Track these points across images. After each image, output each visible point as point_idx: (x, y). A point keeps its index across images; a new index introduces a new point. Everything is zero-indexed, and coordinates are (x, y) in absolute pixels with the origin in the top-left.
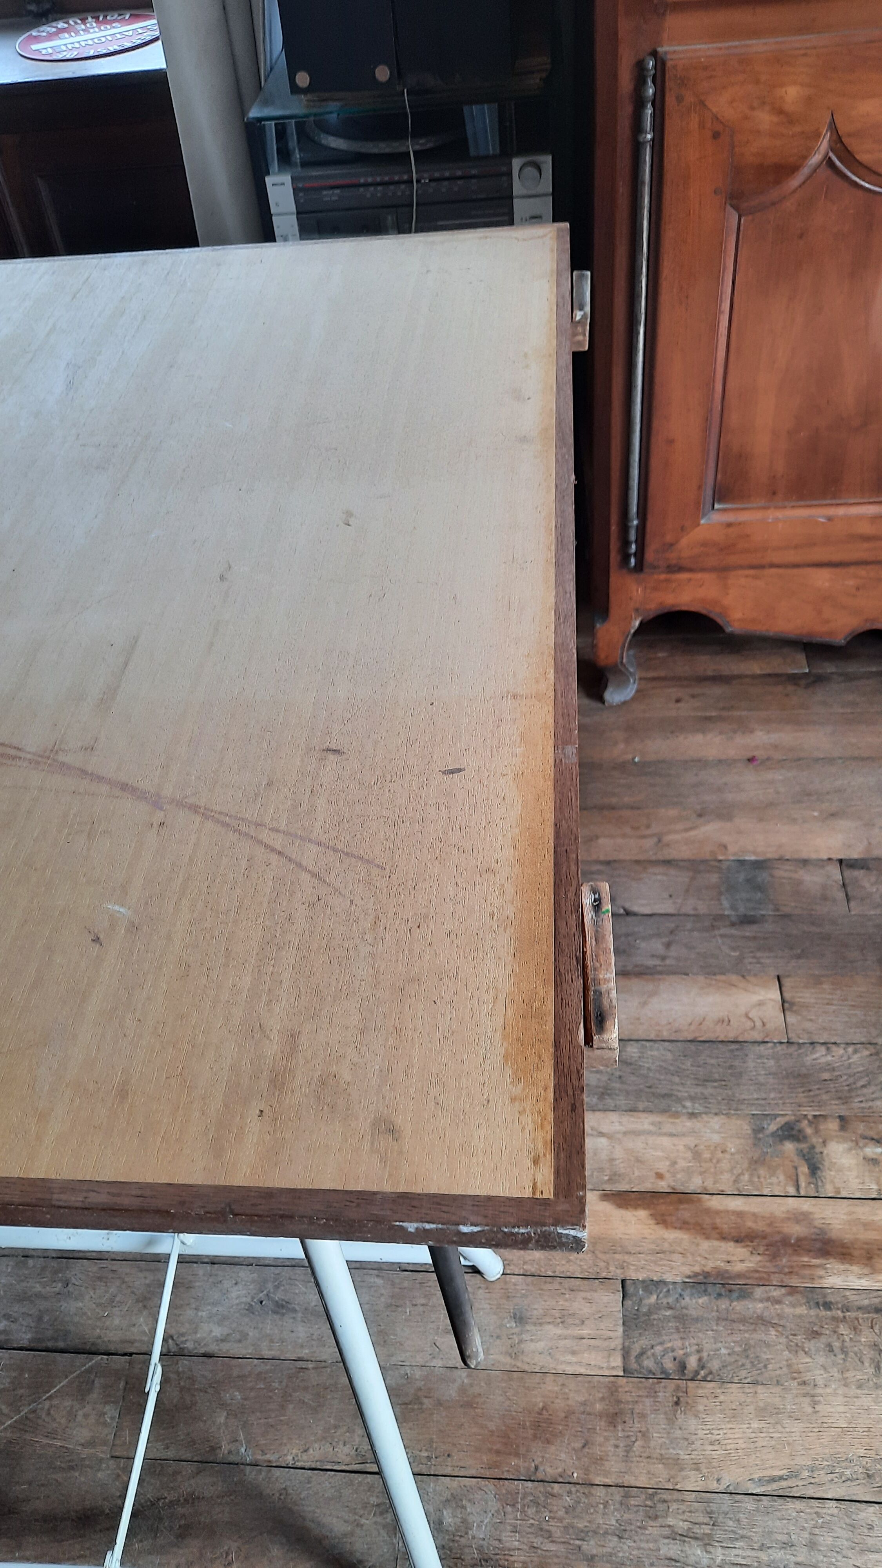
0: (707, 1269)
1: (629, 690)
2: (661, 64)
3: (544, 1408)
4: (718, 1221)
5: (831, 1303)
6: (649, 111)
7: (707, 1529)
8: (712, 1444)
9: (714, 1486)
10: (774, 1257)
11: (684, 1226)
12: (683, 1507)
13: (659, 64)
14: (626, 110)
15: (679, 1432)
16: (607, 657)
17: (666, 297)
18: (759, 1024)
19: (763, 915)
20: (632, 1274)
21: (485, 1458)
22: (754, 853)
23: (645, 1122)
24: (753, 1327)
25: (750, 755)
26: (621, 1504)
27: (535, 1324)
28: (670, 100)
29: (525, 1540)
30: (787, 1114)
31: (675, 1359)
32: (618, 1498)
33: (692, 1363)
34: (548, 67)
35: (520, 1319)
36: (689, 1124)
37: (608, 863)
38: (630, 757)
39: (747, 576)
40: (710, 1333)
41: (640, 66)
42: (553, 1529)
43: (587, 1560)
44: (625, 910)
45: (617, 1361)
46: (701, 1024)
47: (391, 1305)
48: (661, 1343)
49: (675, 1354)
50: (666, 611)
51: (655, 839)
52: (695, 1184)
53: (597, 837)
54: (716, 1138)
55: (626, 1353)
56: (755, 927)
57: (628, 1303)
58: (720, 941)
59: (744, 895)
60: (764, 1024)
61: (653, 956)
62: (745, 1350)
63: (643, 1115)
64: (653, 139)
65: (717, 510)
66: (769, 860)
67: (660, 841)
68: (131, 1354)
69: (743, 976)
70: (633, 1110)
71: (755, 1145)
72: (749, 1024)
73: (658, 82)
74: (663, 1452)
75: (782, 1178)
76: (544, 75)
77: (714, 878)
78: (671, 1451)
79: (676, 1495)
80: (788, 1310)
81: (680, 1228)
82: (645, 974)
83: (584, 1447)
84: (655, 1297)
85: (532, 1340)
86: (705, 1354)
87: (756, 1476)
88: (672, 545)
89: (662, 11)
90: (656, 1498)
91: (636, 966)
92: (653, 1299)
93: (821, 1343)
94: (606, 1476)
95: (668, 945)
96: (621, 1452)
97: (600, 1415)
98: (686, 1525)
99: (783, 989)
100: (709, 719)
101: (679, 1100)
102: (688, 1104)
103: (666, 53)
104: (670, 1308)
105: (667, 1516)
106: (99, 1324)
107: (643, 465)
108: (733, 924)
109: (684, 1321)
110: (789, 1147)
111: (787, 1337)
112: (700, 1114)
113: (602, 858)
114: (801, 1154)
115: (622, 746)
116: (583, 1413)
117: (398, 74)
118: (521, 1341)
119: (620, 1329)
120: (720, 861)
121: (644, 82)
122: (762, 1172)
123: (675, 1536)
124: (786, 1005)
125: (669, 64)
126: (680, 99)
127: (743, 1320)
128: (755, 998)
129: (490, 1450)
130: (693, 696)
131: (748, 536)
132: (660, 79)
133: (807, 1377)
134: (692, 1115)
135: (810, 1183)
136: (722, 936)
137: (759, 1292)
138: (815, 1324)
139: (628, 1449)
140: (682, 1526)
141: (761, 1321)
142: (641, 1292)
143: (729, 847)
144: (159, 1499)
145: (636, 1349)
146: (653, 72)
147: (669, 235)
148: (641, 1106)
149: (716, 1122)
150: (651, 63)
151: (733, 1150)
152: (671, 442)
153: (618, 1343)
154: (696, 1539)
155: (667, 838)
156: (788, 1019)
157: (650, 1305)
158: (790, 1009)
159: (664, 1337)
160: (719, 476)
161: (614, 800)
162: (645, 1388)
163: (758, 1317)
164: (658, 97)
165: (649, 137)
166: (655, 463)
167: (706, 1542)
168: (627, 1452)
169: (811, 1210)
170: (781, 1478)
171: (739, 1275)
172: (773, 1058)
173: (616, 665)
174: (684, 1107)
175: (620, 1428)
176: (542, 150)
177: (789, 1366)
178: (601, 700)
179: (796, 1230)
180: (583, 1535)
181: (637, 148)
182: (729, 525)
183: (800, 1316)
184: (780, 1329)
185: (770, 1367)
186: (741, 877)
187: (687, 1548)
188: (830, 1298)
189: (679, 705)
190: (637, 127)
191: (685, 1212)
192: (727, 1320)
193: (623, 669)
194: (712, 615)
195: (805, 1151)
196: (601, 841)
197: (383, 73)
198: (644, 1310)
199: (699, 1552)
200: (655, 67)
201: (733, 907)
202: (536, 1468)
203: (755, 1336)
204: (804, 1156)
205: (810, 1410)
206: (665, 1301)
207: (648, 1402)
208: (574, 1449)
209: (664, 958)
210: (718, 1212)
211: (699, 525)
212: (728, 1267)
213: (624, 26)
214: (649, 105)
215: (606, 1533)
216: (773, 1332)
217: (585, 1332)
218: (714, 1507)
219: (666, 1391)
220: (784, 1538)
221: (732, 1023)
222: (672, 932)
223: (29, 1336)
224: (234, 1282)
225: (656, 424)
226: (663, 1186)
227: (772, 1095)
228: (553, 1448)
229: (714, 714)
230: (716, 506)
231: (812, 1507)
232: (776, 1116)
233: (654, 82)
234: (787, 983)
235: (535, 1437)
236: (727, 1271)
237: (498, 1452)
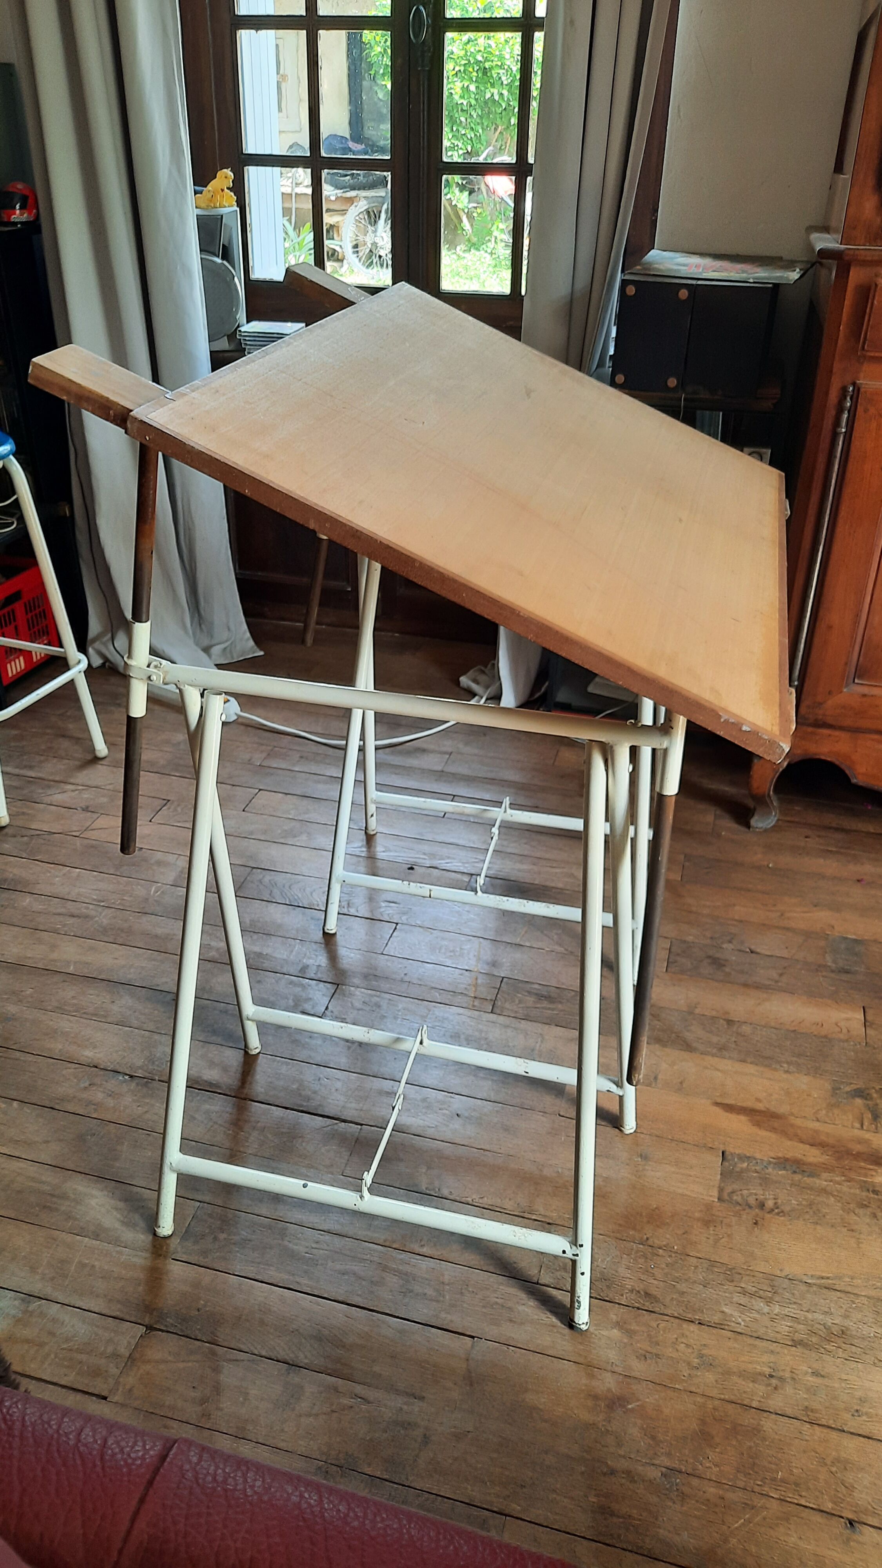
0: (787, 1156)
1: (770, 820)
2: (857, 389)
3: (656, 1208)
4: (799, 1132)
5: (878, 1191)
6: (845, 416)
7: (770, 1295)
8: (779, 1250)
9: (778, 1273)
10: (839, 1159)
11: (774, 1130)
12: (753, 1280)
13: (856, 389)
14: (831, 413)
15: (755, 1240)
16: (758, 788)
17: (840, 529)
18: (845, 1031)
19: (857, 971)
20: (731, 1149)
21: (610, 1227)
22: (855, 934)
23: (751, 1069)
24: (817, 1193)
25: (860, 878)
26: (708, 1269)
27: (656, 1162)
28: (860, 409)
29: (635, 1275)
30: (860, 1084)
31: (757, 1200)
32: (705, 1265)
33: (770, 1204)
34: (778, 396)
35: (644, 1157)
36: (785, 1076)
37: (741, 921)
38: (766, 863)
39: (873, 740)
40: (785, 1191)
41: (844, 390)
42: (656, 1273)
43: (679, 1293)
44: (750, 949)
45: (715, 1193)
46: (800, 1023)
47: (551, 1133)
48: (748, 1190)
49: (757, 1197)
50: (808, 757)
51: (779, 914)
52: (783, 1109)
53: (734, 905)
54: (804, 1087)
55: (721, 1190)
56: (849, 976)
57: (726, 1164)
58: (821, 979)
59: (843, 956)
60: (848, 1031)
61: (769, 979)
62: (810, 1205)
63: (749, 1065)
64: (845, 432)
65: (858, 684)
66: (866, 940)
67: (782, 915)
68: (362, 1125)
69: (837, 1002)
70: (744, 1061)
71: (832, 1096)
72: (838, 1029)
73: (854, 400)
74: (742, 1247)
75: (851, 1117)
76: (775, 401)
77: (822, 943)
78: (748, 1248)
79: (749, 1273)
80: (845, 1189)
81: (771, 1131)
82: (761, 988)
83: (684, 1234)
84: (746, 1164)
85: (652, 1171)
86: (779, 1201)
87: (810, 1274)
88: (821, 704)
89: (862, 361)
90: (734, 1271)
91: (755, 982)
92: (745, 1165)
93: (869, 1211)
94: (698, 1253)
95: (781, 975)
96: (711, 1241)
97: (698, 1220)
98: (754, 1289)
99: (866, 1014)
100: (831, 851)
101: (779, 1062)
102: (785, 1065)
103: (861, 384)
104: (757, 1172)
105: (740, 1282)
107: (808, 643)
108: (833, 971)
109: (765, 1181)
110: (859, 1101)
111: (843, 1203)
112: (793, 1072)
113: (737, 918)
114: (868, 1107)
115: (759, 856)
116: (685, 1216)
117: (682, 385)
118: (644, 1170)
119: (719, 1177)
120: (828, 935)
121: (845, 398)
122: (836, 1111)
123: (744, 1292)
124: (867, 1024)
125: (862, 390)
126: (866, 411)
127: (811, 1189)
128: (844, 1016)
129: (615, 1223)
130: (819, 836)
131: (877, 706)
132: (855, 399)
133: (855, 1227)
134: (787, 1072)
135: (872, 1124)
136: (823, 976)
137: (825, 1175)
138: (865, 1200)
139: (716, 1241)
140: (750, 1288)
141: (824, 1191)
142: (736, 1160)
143: (835, 927)
145: (729, 1189)
146: (851, 393)
147: (847, 491)
148: (749, 1060)
149: (805, 1079)
150: (851, 389)
151: (815, 1096)
152: (830, 627)
153: (717, 1183)
154: (760, 1297)
155: (787, 915)
156: (867, 1031)
157: (742, 1169)
158: (871, 1026)
159: (751, 1187)
160: (861, 659)
161: (750, 886)
162: (733, 1211)
163: (822, 1189)
164: (853, 408)
165: (844, 430)
166: (817, 641)
167: (769, 1301)
168: (716, 1242)
169: (871, 1138)
170: (828, 1278)
171: (810, 1164)
172: (853, 1051)
173: (764, 796)
174: (781, 1066)
175: (711, 1229)
176: (765, 446)
177: (842, 1219)
178: (748, 826)
179: (858, 1148)
180: (678, 1280)
181: (835, 435)
182: (864, 696)
183: (855, 1194)
184: (838, 1198)
185: (828, 1217)
186: (843, 946)
187: (753, 1301)
189: (807, 839)
190: (837, 423)
191: (776, 1124)
192: (798, 1186)
193: (768, 801)
194: (843, 767)
195: (871, 1106)
196: (737, 908)
197: (672, 382)
198: (738, 1169)
199: (762, 1304)
200: (853, 391)
201: (834, 962)
202: (647, 1239)
203: (818, 1198)
204: (869, 1108)
205: (855, 1246)
206: (753, 1168)
207: (734, 1219)
208: (676, 1234)
209: (777, 982)
210: (800, 1127)
211: (841, 692)
212: (804, 1158)
213: (837, 366)
214: (846, 412)
215: (695, 1282)
216: (833, 1199)
217: (692, 1173)
218: (776, 1283)
219: (747, 1216)
220: (826, 1310)
221: (824, 1026)
222: (785, 968)
225: (821, 613)
226: (760, 1106)
227: (850, 1071)
228: (661, 1231)
229: (834, 849)
230: (856, 681)
231: (849, 1297)
232: (851, 1084)
233: (851, 399)
234: (870, 1012)
235: (648, 1222)
236: (801, 1160)
237: (620, 1225)
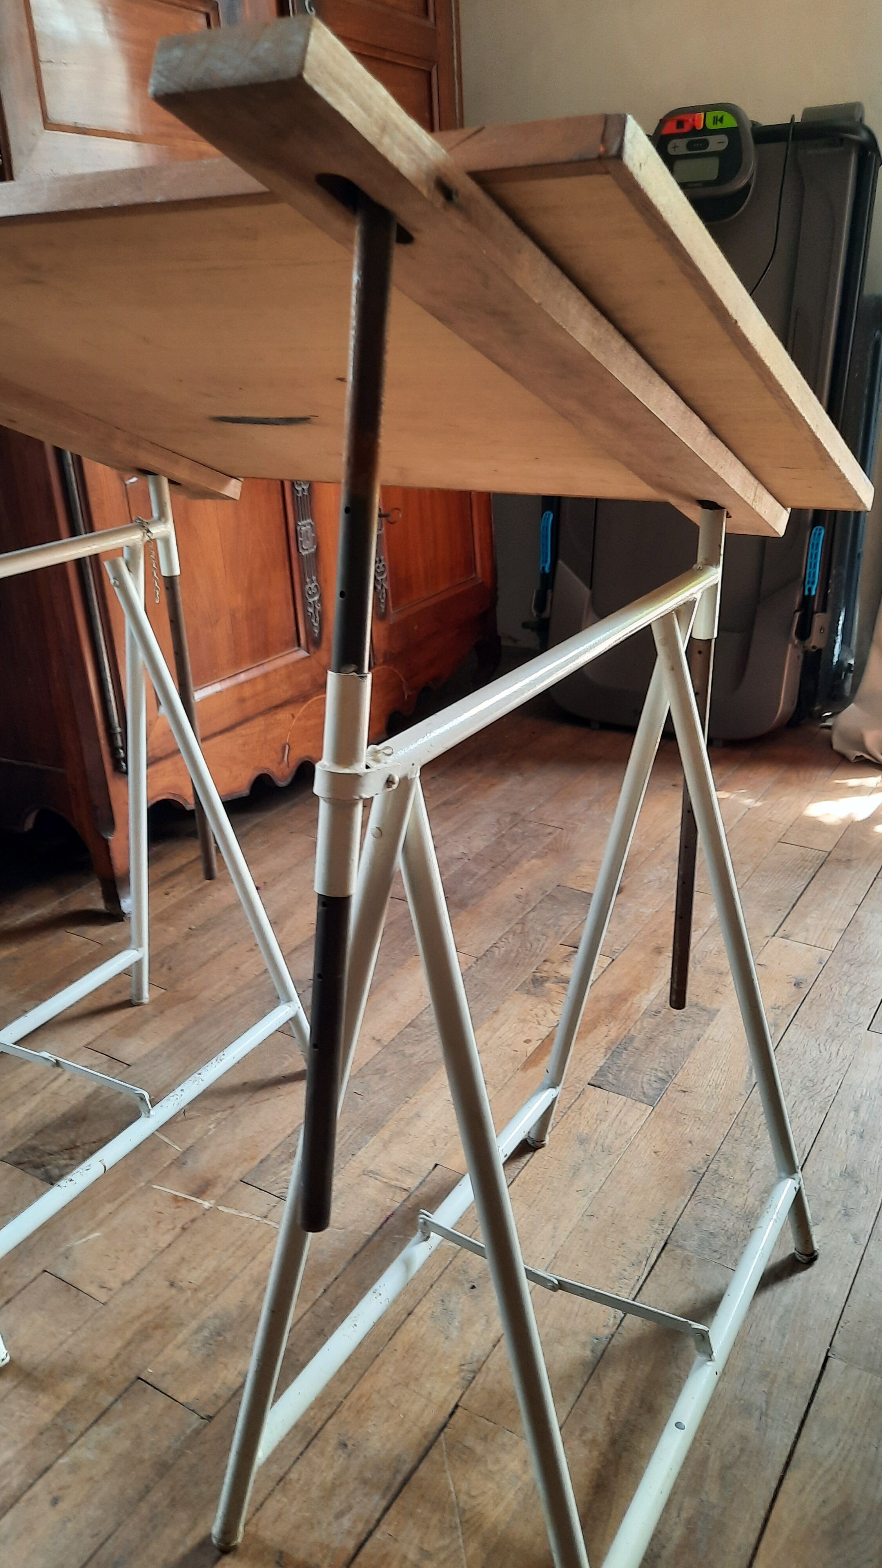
8: (716, 1088)
9: (744, 1097)
12: (752, 1116)
15: (702, 1098)
20: (589, 1077)
24: (653, 1044)
26: (737, 1141)
27: (595, 1135)
30: (526, 978)
31: (655, 1081)
32: (732, 1141)
33: (661, 1075)
35: (586, 1140)
36: (501, 1015)
40: (647, 1061)
42: (740, 1178)
43: (766, 1169)
45: (642, 1106)
48: (642, 1083)
49: (652, 1080)
54: (519, 1009)
55: (639, 1101)
57: (605, 1087)
62: (666, 1052)
71: (537, 998)
74: (711, 1110)
78: (713, 1107)
79: (742, 1116)
80: (652, 1027)
83: (691, 1143)
84: (609, 1075)
85: (604, 1140)
86: (659, 1068)
90: (740, 1124)
93: (678, 1023)
94: (716, 1141)
96: (703, 1128)
97: (673, 1126)
104: (621, 1071)
106: (406, 1426)
109: (633, 1069)
110: (547, 986)
111: (667, 1033)
112: (498, 1009)
116: (669, 1135)
118: (602, 1145)
119: (622, 1097)
127: (647, 1045)
133: (695, 1036)
134: (496, 1013)
137: (632, 1033)
138: (666, 1021)
141: (652, 1039)
142: (603, 1079)
144: (608, 1419)
145: (639, 1096)
149: (509, 1005)
151: (533, 1006)
153: (631, 1101)
157: (614, 1079)
159: (639, 1080)
162: (666, 1101)
163: (648, 1039)
168: (703, 1124)
171: (617, 1037)
172: (484, 968)
174: (488, 1014)
175: (686, 1122)
177: (685, 1040)
179: (602, 1004)
180: (750, 1165)
183: (658, 1023)
184: (661, 1034)
185: (681, 1047)
188: (655, 1008)
192: (642, 1052)
195: (554, 980)
198: (615, 1082)
202: (695, 1171)
203: (659, 1045)
204: (557, 982)
206: (615, 1071)
207: (676, 1104)
208: (691, 1148)
212: (609, 1039)
216: (661, 1037)
217: (614, 1113)
219: (674, 1093)
223: (376, 1497)
224: (440, 1302)
226: (536, 1043)
227: (510, 978)
228: (685, 1158)
232: (524, 983)
235: (673, 1164)
236: (611, 1041)
